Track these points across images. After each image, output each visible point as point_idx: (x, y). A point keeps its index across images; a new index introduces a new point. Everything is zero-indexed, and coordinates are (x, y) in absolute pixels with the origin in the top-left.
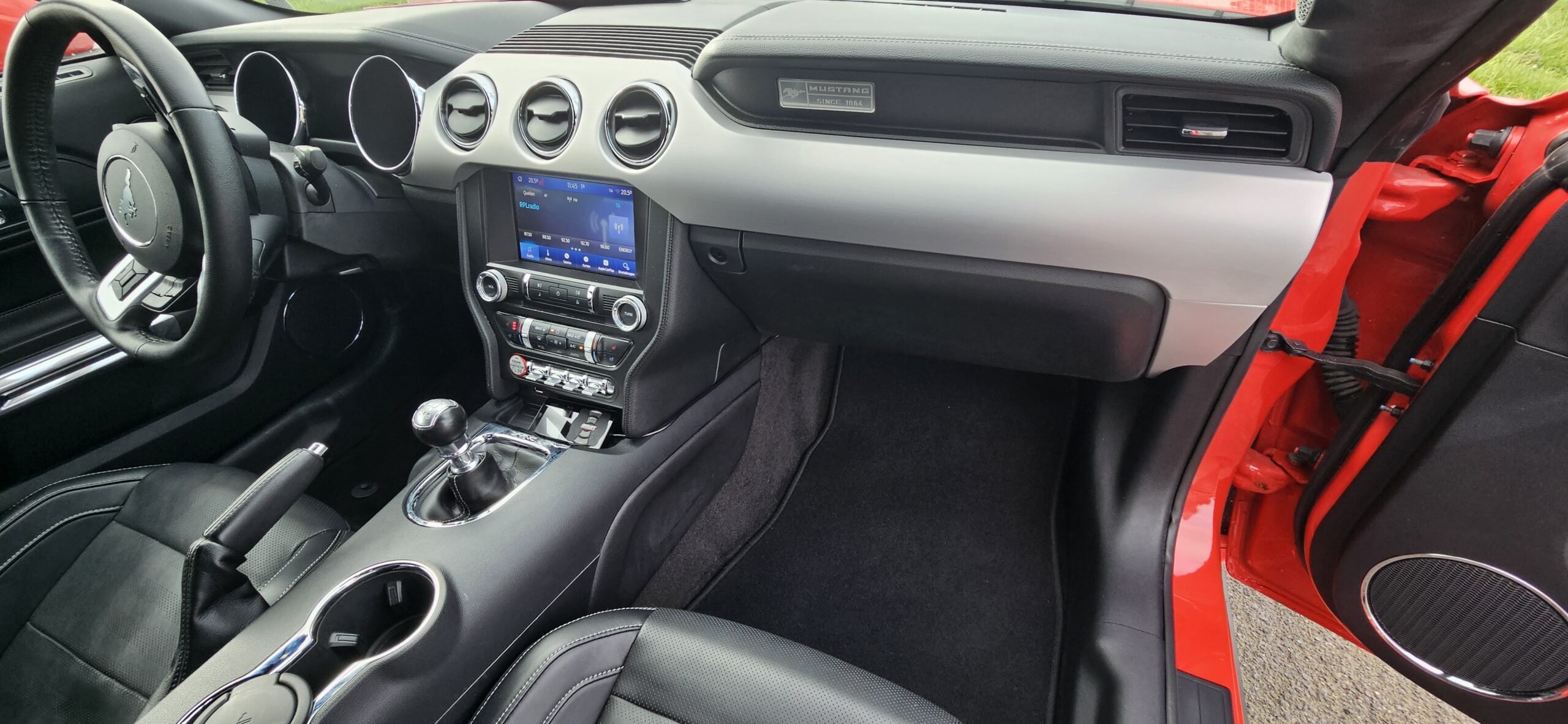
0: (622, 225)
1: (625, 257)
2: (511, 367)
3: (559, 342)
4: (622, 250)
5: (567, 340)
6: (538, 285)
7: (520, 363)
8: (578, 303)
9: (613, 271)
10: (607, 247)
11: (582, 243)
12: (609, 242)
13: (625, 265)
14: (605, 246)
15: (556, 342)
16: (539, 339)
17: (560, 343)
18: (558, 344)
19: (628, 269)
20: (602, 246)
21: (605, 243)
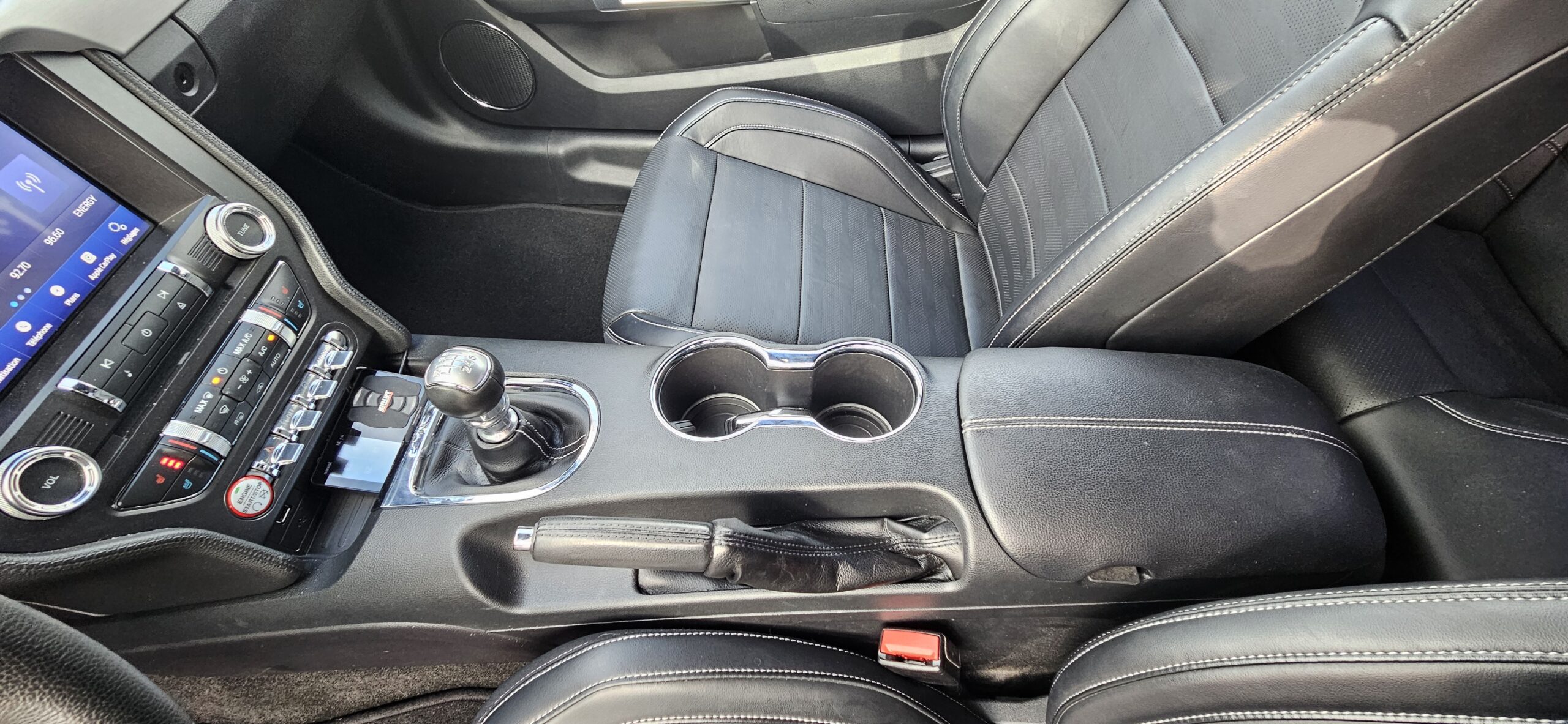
0: (29, 175)
1: (95, 218)
2: (251, 512)
3: (246, 374)
4: (80, 211)
5: (247, 356)
6: (106, 366)
7: (249, 487)
8: (183, 306)
9: (112, 257)
10: (58, 233)
11: (16, 275)
12: (50, 223)
13: (114, 227)
14: (53, 237)
15: (244, 379)
16: (226, 410)
17: (249, 372)
18: (248, 376)
19: (123, 227)
20: (50, 241)
21: (47, 231)
